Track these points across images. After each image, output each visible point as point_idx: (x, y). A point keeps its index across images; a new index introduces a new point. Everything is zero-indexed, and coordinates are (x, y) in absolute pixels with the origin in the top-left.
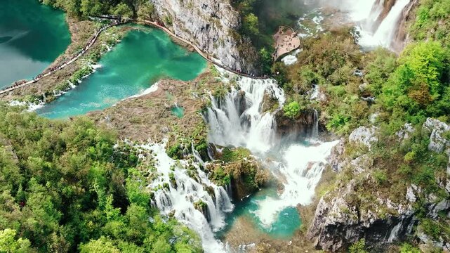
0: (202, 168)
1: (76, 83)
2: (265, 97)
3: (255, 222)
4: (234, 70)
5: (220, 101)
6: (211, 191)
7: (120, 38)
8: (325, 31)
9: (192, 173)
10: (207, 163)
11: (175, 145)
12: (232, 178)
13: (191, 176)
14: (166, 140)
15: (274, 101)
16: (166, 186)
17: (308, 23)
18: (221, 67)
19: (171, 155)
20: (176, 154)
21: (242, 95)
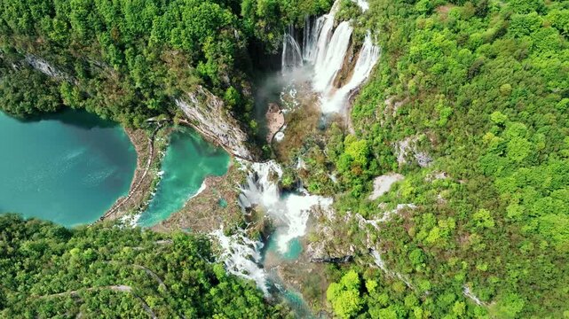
0: (244, 235)
1: (155, 191)
2: (270, 173)
3: (278, 254)
4: (247, 159)
5: (244, 185)
6: (251, 246)
7: (167, 142)
8: (299, 106)
9: (241, 242)
10: (246, 230)
11: (228, 229)
12: (261, 233)
13: (240, 243)
14: (222, 226)
15: (276, 175)
16: (229, 255)
17: (287, 98)
18: (240, 157)
19: (227, 236)
20: (230, 234)
21: (256, 174)
